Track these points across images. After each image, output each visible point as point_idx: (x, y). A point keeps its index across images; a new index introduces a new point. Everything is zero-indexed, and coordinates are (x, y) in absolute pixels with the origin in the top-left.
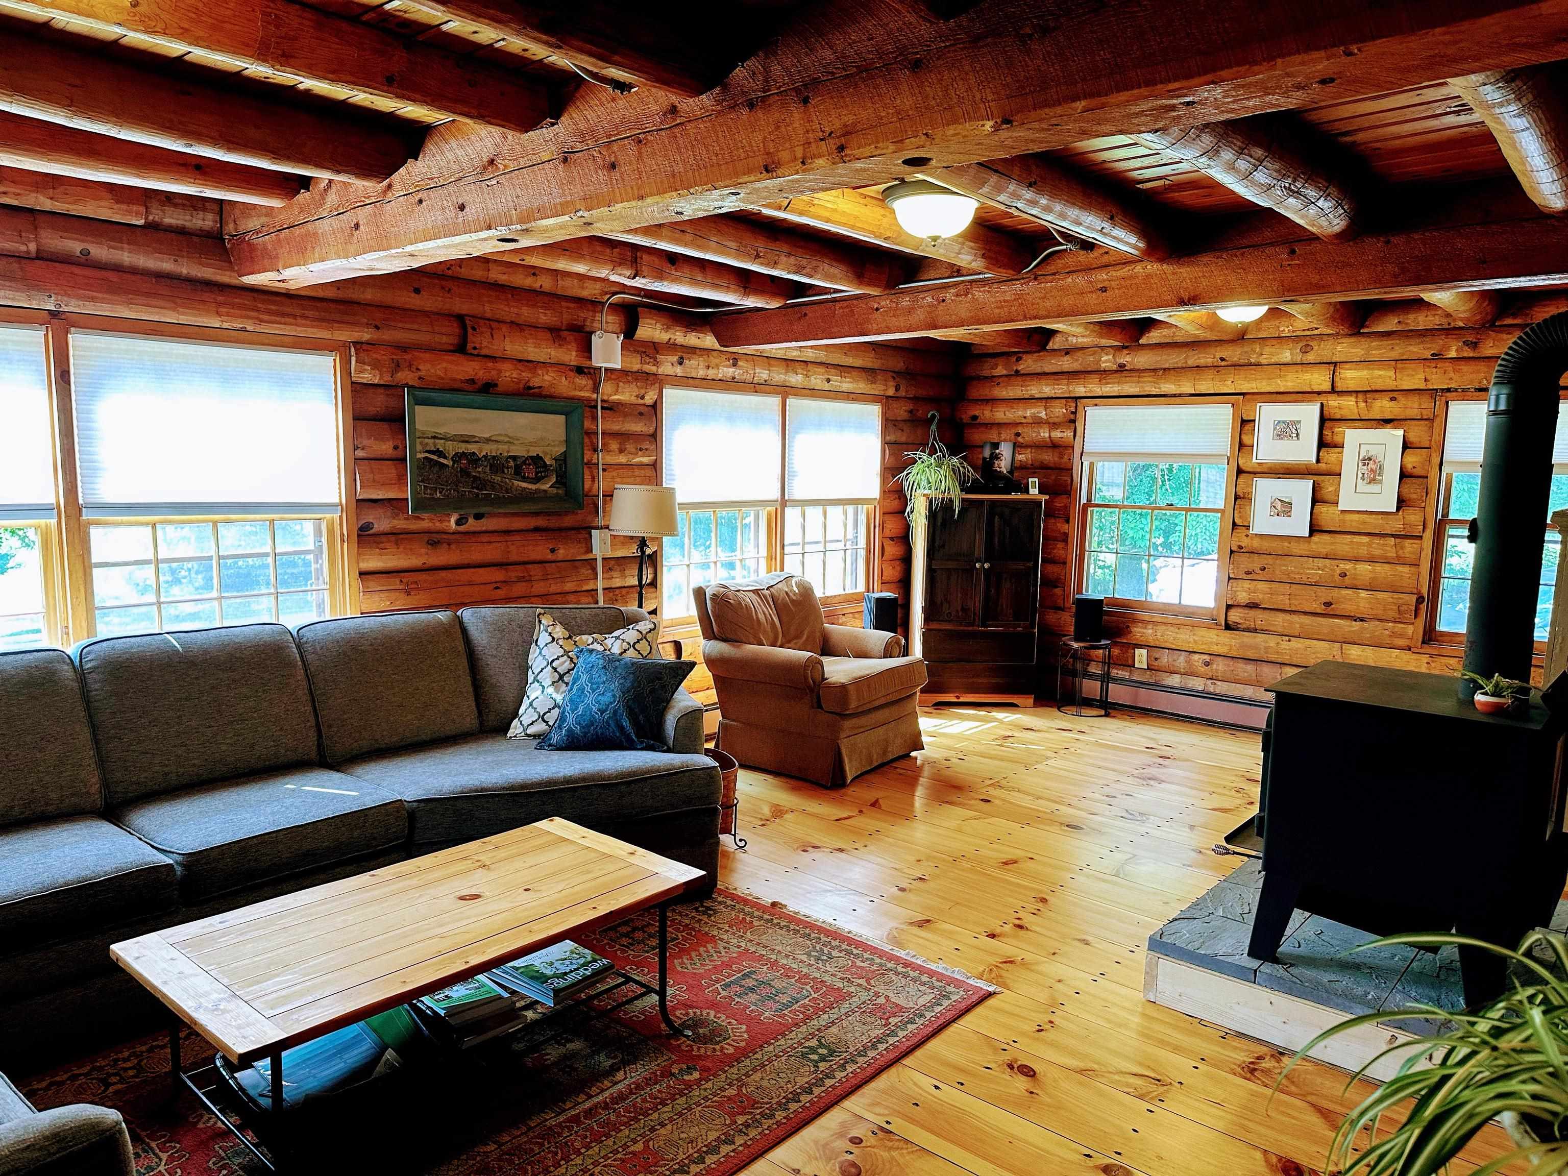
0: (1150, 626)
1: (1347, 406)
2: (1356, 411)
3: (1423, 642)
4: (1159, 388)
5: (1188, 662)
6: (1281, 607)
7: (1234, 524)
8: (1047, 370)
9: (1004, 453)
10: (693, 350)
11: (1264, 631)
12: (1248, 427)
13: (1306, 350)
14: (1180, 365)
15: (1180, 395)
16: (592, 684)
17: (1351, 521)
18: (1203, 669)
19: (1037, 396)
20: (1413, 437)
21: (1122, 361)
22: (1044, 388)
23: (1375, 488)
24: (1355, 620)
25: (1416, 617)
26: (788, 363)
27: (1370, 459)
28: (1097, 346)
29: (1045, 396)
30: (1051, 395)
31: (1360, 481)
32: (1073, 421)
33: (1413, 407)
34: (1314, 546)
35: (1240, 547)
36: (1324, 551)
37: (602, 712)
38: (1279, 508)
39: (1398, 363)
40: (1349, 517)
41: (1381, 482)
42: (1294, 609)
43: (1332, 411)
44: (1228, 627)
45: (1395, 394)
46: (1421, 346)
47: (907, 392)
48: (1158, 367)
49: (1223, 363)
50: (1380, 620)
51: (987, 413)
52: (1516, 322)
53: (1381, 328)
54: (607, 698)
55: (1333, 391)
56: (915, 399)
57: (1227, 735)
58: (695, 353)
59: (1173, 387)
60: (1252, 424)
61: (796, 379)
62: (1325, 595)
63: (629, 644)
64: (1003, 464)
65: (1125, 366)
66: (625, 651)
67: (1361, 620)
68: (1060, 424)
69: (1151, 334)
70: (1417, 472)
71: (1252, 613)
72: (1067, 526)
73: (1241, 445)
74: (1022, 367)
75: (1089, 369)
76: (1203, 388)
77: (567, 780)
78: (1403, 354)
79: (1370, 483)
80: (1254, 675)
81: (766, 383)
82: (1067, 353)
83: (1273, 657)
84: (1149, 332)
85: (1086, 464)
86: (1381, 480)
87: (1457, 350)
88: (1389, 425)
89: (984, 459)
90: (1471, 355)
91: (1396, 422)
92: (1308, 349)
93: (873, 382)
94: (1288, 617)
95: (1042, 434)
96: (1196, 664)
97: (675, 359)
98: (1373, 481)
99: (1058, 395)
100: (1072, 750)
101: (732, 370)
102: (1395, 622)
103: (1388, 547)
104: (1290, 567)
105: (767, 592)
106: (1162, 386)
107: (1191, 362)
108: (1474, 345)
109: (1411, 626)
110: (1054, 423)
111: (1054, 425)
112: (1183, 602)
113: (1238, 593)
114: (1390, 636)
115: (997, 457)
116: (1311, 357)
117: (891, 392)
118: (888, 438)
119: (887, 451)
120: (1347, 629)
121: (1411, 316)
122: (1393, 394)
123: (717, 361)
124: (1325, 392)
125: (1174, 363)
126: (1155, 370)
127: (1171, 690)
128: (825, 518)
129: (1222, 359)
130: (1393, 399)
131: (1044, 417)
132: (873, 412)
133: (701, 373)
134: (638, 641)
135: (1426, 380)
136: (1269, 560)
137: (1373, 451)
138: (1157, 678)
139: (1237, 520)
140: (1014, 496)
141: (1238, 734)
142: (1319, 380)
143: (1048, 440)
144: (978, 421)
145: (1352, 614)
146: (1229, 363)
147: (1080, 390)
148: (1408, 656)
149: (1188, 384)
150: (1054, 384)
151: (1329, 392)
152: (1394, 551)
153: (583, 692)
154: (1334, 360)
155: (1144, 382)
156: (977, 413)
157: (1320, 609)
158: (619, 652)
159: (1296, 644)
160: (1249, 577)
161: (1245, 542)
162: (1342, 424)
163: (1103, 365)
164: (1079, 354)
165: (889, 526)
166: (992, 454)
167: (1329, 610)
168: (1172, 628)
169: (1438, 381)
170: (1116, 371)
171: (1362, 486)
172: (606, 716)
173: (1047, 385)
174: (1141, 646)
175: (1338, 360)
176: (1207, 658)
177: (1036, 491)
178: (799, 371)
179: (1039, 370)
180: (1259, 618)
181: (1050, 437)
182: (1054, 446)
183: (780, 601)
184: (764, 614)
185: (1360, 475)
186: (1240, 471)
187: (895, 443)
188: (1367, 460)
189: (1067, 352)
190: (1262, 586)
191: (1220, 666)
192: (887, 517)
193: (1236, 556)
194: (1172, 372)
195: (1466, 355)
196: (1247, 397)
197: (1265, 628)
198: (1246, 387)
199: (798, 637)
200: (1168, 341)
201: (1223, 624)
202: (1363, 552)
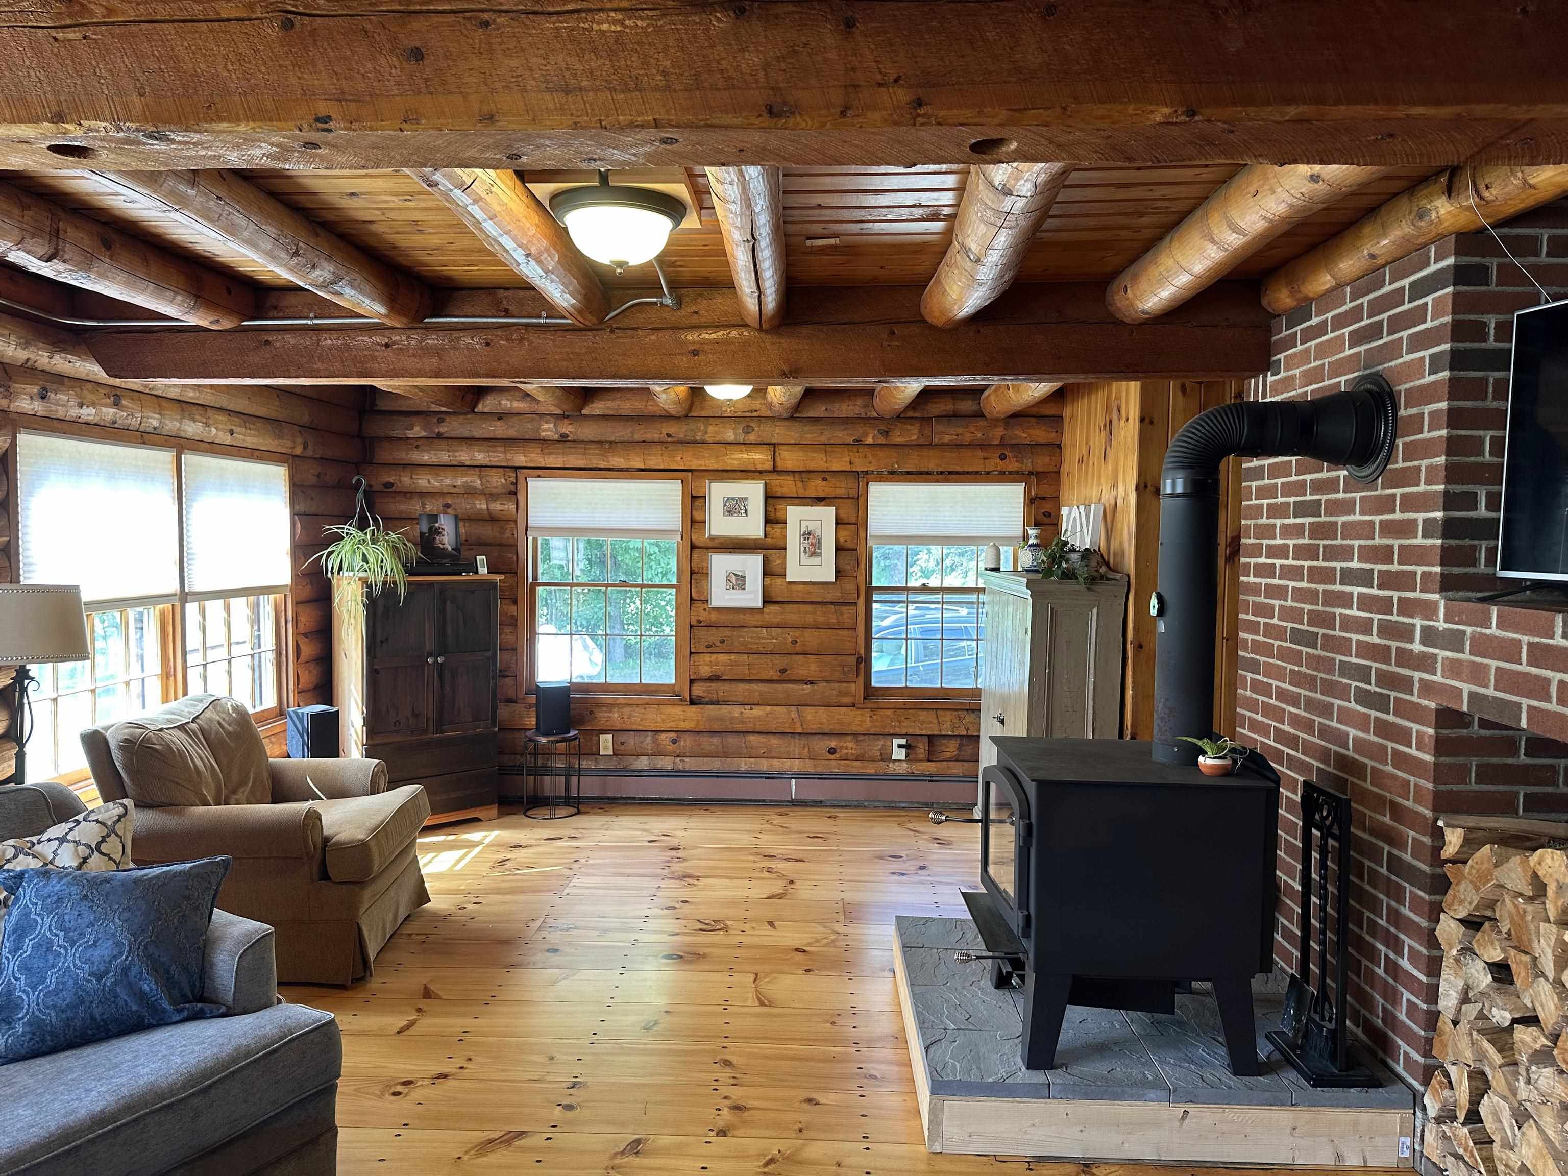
0: (616, 710)
1: (787, 485)
2: (794, 490)
3: (865, 699)
4: (608, 462)
5: (655, 741)
6: (741, 677)
7: (692, 599)
8: (476, 434)
9: (445, 527)
10: (60, 380)
11: (726, 703)
12: (698, 503)
13: (748, 430)
14: (626, 439)
15: (627, 470)
16: (67, 931)
17: (797, 591)
18: (670, 747)
19: (468, 463)
20: (843, 514)
21: (564, 430)
22: (476, 454)
23: (816, 560)
24: (806, 684)
25: (857, 676)
26: (183, 405)
27: (809, 534)
28: (534, 413)
29: (478, 463)
30: (484, 464)
31: (802, 554)
32: (515, 493)
33: (841, 488)
34: (767, 616)
35: (699, 621)
36: (776, 620)
37: (99, 976)
38: (734, 582)
39: (828, 447)
40: (794, 587)
41: (820, 555)
42: (753, 678)
43: (774, 489)
44: (692, 702)
45: (827, 476)
46: (845, 432)
47: (314, 451)
48: (603, 439)
49: (670, 439)
50: (827, 681)
51: (406, 480)
52: (916, 415)
53: (812, 414)
54: (105, 950)
55: (774, 470)
56: (322, 459)
57: (702, 812)
58: (62, 384)
59: (622, 460)
60: (702, 500)
61: (192, 428)
62: (780, 662)
63: (89, 847)
64: (445, 539)
65: (568, 436)
66: (85, 860)
67: (811, 683)
68: (498, 494)
69: (595, 405)
70: (849, 545)
71: (714, 685)
72: (514, 608)
73: (693, 521)
74: (445, 429)
75: (527, 437)
76: (653, 463)
77: (99, 1120)
78: (830, 439)
79: (811, 556)
80: (720, 747)
81: (155, 432)
82: (500, 419)
83: (739, 727)
84: (592, 402)
85: (530, 539)
86: (821, 553)
87: (873, 438)
88: (823, 503)
89: (422, 534)
90: (884, 442)
91: (828, 501)
92: (750, 430)
93: (280, 437)
94: (747, 686)
95: (478, 506)
96: (664, 743)
97: (35, 390)
98: (813, 554)
99: (493, 464)
100: (583, 861)
101: (112, 411)
102: (840, 682)
103: (829, 616)
104: (747, 637)
105: (194, 726)
106: (611, 459)
107: (637, 437)
108: (886, 433)
109: (853, 685)
110: (491, 494)
111: (491, 496)
112: (643, 681)
113: (700, 667)
114: (837, 696)
115: (438, 532)
116: (752, 438)
117: (298, 451)
118: (297, 508)
119: (299, 525)
120: (801, 692)
121: (837, 405)
122: (825, 474)
123: (93, 397)
124: (766, 471)
125: (620, 436)
126: (600, 442)
127: (639, 774)
128: (229, 615)
129: (669, 435)
130: (824, 479)
131: (480, 487)
132: (278, 475)
133: (74, 412)
134: (104, 840)
135: (851, 463)
136: (726, 632)
137: (812, 526)
138: (625, 764)
139: (695, 596)
140: (464, 577)
141: (712, 809)
142: (759, 458)
143: (486, 512)
144: (393, 489)
145: (804, 678)
146: (675, 440)
147: (520, 459)
148: (854, 712)
149: (638, 459)
150: (488, 452)
151: (770, 472)
152: (835, 617)
153: (49, 949)
154: (773, 441)
155: (589, 454)
156: (391, 480)
157: (775, 675)
158: (75, 864)
159: (757, 711)
160: (710, 650)
161: (703, 616)
162: (781, 501)
163: (543, 434)
164: (515, 419)
165: (303, 619)
166: (430, 529)
167: (784, 677)
168: (637, 709)
169: (860, 466)
170: (558, 441)
171: (805, 559)
172: (109, 981)
173: (479, 451)
174: (605, 732)
175: (776, 441)
176: (673, 735)
177: (485, 571)
178: (197, 417)
179: (466, 434)
180: (720, 689)
181: (488, 509)
182: (492, 519)
183: (213, 736)
184: (201, 758)
185: (802, 549)
186: (693, 547)
187: (305, 514)
188: (807, 534)
189: (500, 417)
190: (722, 658)
191: (686, 742)
192: (301, 608)
193: (696, 631)
194: (619, 445)
195: (880, 442)
196: (695, 473)
197: (726, 699)
198: (694, 465)
199: (243, 783)
200: (612, 413)
201: (688, 699)
202: (810, 619)
